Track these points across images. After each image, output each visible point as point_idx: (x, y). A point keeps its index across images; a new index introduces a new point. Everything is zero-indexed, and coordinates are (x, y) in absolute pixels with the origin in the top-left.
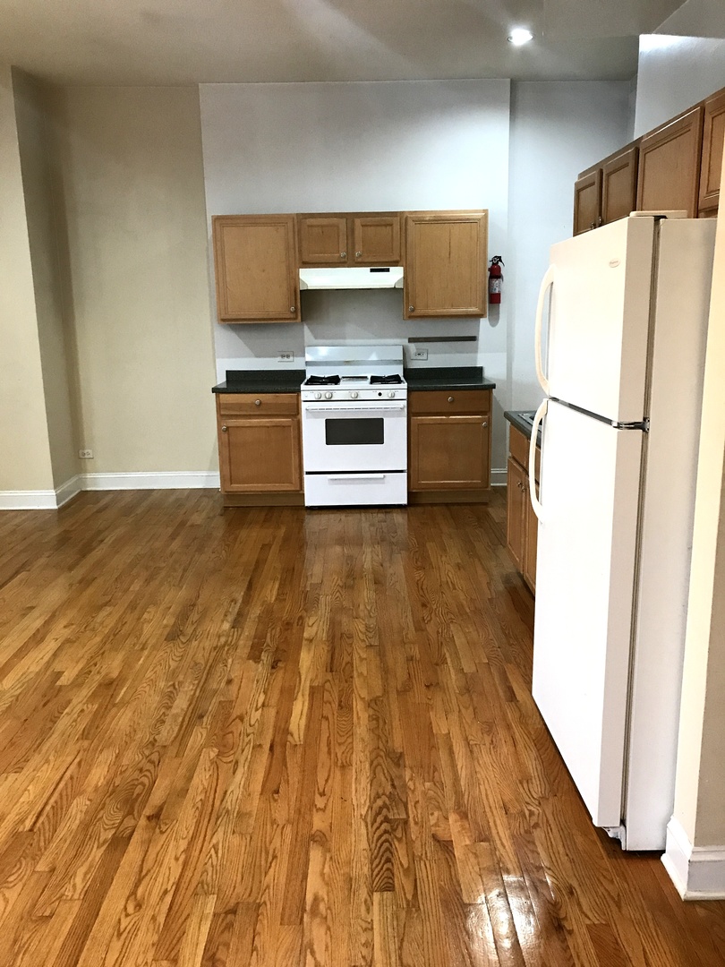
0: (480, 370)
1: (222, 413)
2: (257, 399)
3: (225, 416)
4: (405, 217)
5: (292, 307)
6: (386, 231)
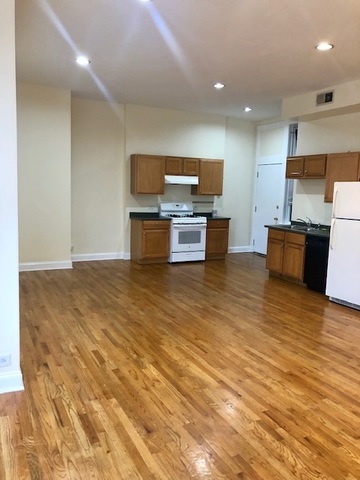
0: (212, 213)
1: (144, 227)
2: (157, 222)
3: (145, 229)
4: (199, 160)
5: (162, 189)
6: (193, 165)
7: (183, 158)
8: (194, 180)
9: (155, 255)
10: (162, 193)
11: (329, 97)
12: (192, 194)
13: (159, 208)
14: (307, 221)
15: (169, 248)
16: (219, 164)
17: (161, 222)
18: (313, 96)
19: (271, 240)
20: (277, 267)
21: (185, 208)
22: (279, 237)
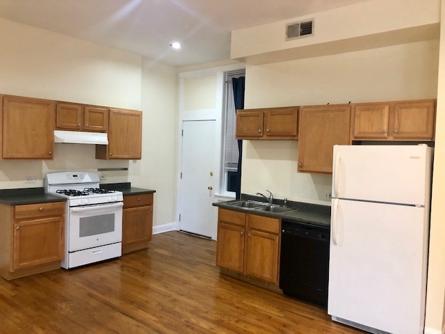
0: (129, 184)
1: (17, 217)
2: (41, 206)
3: (18, 221)
4: (109, 110)
5: (50, 152)
6: (100, 115)
7: (84, 106)
8: (102, 139)
9: (37, 262)
10: (49, 157)
11: (307, 29)
12: (97, 157)
13: (45, 180)
14: (267, 195)
15: (63, 245)
16: (136, 116)
17: (48, 206)
18: (281, 26)
19: (223, 225)
20: (234, 264)
21: (87, 178)
22: (237, 221)
